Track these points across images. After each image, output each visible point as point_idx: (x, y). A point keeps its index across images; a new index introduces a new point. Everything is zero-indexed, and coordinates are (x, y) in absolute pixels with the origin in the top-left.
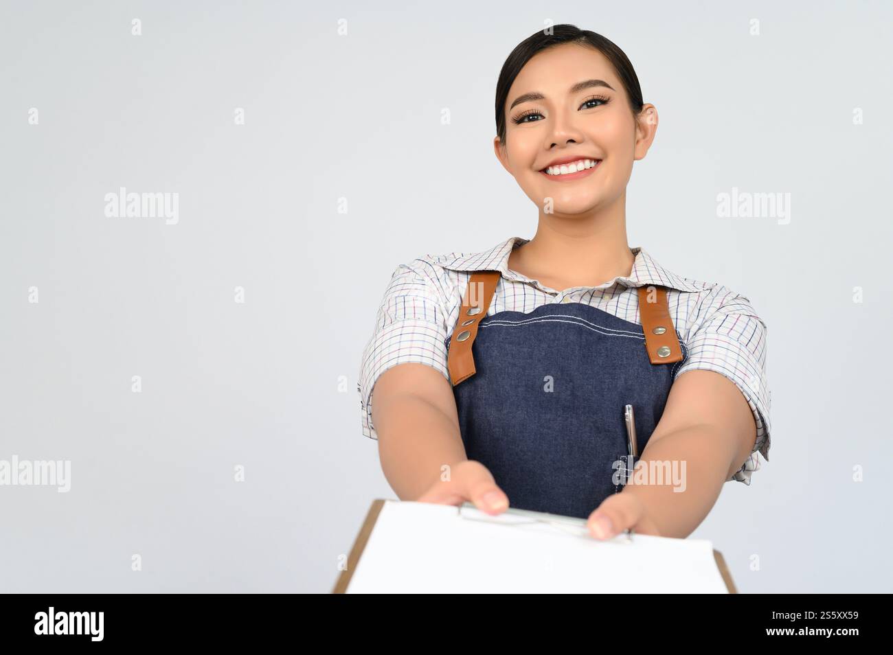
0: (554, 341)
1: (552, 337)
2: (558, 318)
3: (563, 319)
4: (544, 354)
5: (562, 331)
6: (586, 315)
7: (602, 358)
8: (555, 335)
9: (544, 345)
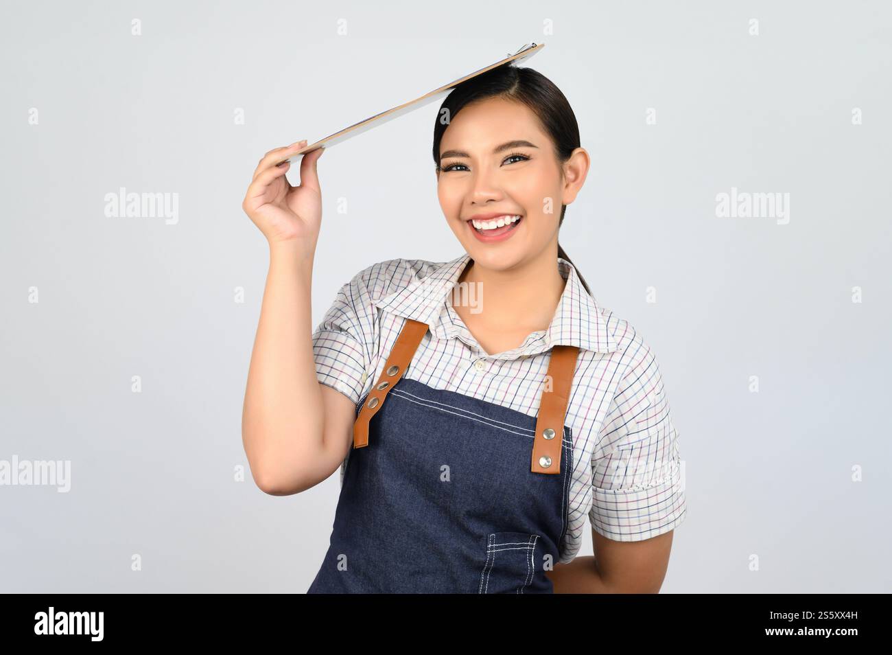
0: (447, 432)
1: (447, 428)
2: (455, 410)
3: (460, 412)
4: (436, 441)
5: (456, 424)
6: (481, 410)
7: (487, 455)
8: (450, 426)
9: (439, 435)
